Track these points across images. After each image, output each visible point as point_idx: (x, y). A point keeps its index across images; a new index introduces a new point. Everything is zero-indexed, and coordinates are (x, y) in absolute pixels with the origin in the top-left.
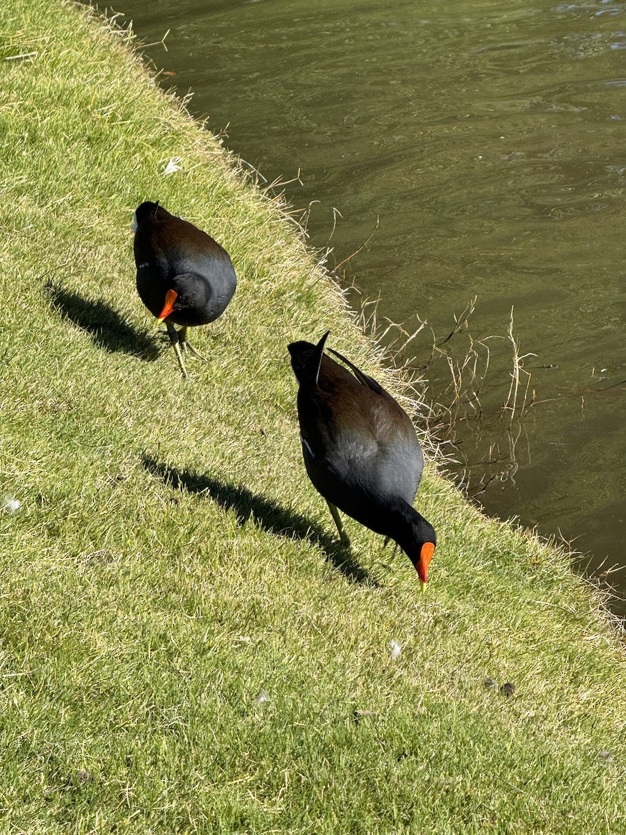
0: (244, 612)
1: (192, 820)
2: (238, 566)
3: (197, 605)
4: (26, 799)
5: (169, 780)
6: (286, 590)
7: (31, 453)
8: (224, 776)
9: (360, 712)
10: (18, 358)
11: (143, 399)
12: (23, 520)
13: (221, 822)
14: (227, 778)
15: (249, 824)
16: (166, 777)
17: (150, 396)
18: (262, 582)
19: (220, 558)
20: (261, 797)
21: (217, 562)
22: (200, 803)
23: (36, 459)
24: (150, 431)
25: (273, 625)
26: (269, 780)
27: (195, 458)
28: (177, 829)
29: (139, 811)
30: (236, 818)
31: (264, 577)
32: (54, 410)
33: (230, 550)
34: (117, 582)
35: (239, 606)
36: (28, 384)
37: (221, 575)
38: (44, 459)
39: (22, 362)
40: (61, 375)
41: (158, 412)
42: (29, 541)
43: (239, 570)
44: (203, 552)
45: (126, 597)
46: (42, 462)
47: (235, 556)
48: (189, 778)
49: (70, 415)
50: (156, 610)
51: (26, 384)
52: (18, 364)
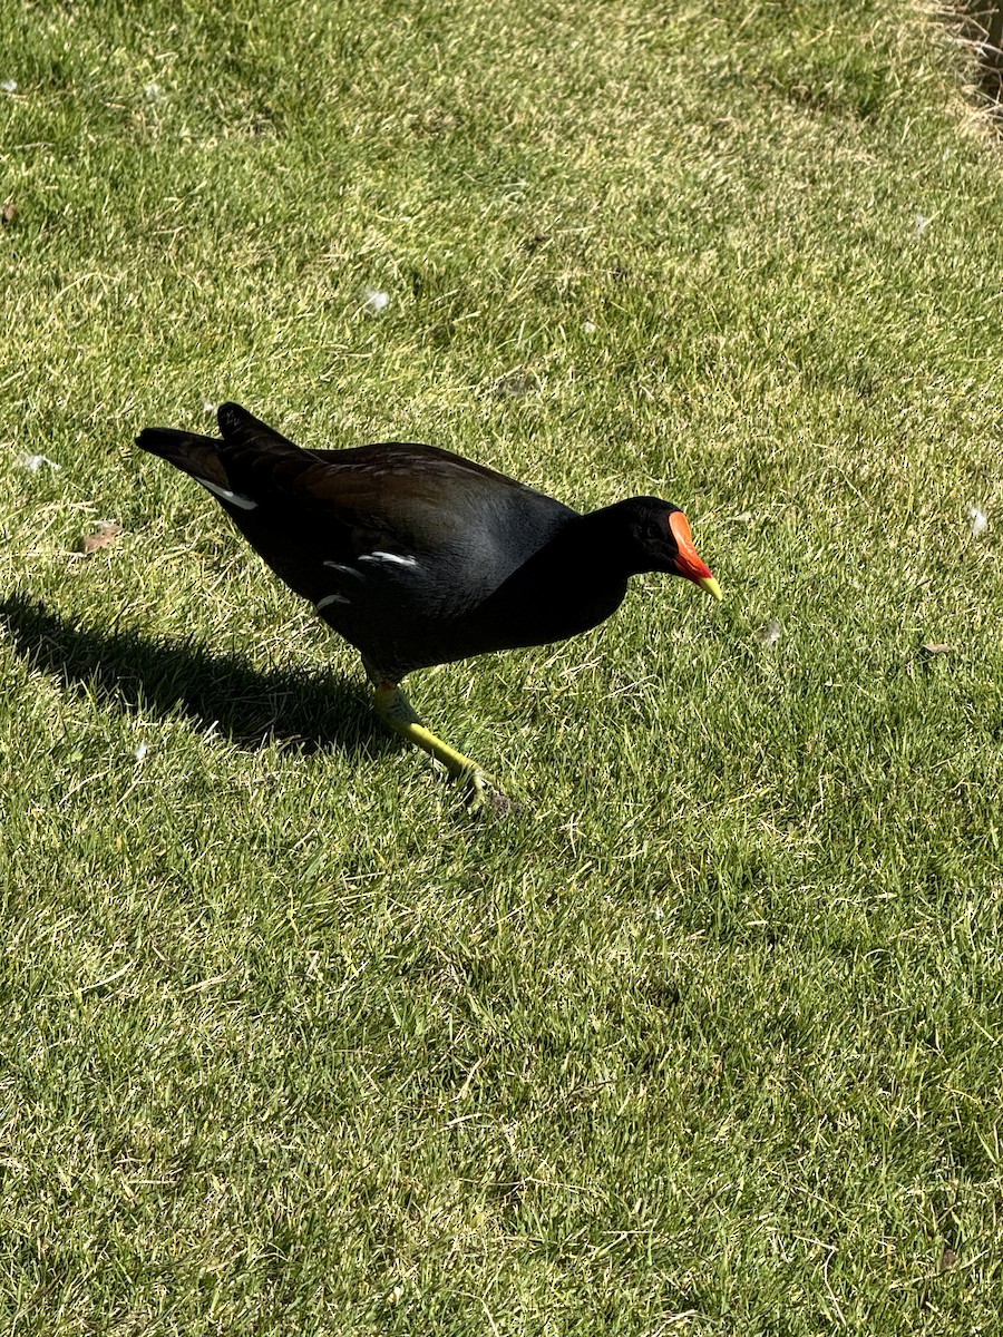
0: (739, 468)
1: (676, 876)
2: (726, 381)
3: (667, 459)
4: (412, 850)
5: (636, 801)
6: (803, 418)
7: (402, 207)
8: (722, 789)
9: (931, 646)
10: (378, 43)
11: (569, 96)
12: (393, 326)
13: (721, 878)
14: (727, 793)
15: (764, 877)
16: (630, 797)
17: (580, 89)
18: (766, 407)
19: (699, 368)
20: (782, 823)
21: (695, 377)
22: (687, 842)
23: (411, 215)
24: (582, 150)
25: (785, 488)
26: (793, 792)
27: (653, 190)
28: (652, 892)
29: (590, 863)
30: (745, 869)
31: (768, 397)
32: (436, 127)
33: (713, 355)
34: (541, 425)
35: (731, 459)
36: (395, 88)
37: (702, 401)
38: (423, 212)
39: (384, 52)
40: (444, 67)
41: (593, 116)
42: (406, 360)
43: (728, 386)
44: (672, 361)
45: (557, 452)
46: (420, 219)
47: (722, 364)
48: (667, 798)
49: (461, 133)
50: (604, 473)
51: (391, 88)
52: (378, 56)
